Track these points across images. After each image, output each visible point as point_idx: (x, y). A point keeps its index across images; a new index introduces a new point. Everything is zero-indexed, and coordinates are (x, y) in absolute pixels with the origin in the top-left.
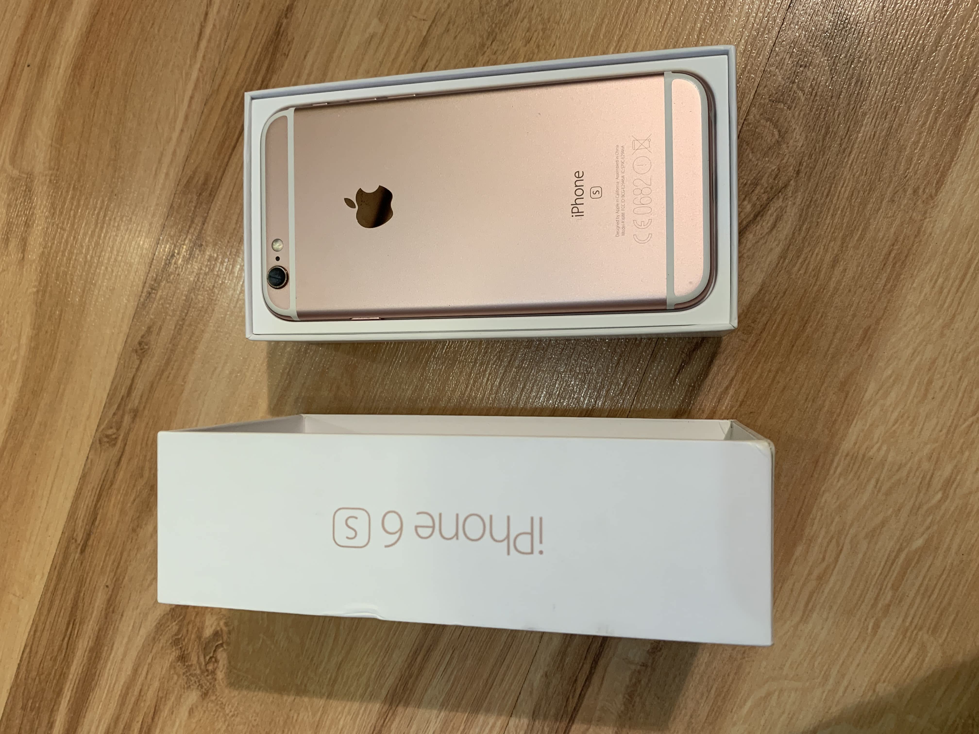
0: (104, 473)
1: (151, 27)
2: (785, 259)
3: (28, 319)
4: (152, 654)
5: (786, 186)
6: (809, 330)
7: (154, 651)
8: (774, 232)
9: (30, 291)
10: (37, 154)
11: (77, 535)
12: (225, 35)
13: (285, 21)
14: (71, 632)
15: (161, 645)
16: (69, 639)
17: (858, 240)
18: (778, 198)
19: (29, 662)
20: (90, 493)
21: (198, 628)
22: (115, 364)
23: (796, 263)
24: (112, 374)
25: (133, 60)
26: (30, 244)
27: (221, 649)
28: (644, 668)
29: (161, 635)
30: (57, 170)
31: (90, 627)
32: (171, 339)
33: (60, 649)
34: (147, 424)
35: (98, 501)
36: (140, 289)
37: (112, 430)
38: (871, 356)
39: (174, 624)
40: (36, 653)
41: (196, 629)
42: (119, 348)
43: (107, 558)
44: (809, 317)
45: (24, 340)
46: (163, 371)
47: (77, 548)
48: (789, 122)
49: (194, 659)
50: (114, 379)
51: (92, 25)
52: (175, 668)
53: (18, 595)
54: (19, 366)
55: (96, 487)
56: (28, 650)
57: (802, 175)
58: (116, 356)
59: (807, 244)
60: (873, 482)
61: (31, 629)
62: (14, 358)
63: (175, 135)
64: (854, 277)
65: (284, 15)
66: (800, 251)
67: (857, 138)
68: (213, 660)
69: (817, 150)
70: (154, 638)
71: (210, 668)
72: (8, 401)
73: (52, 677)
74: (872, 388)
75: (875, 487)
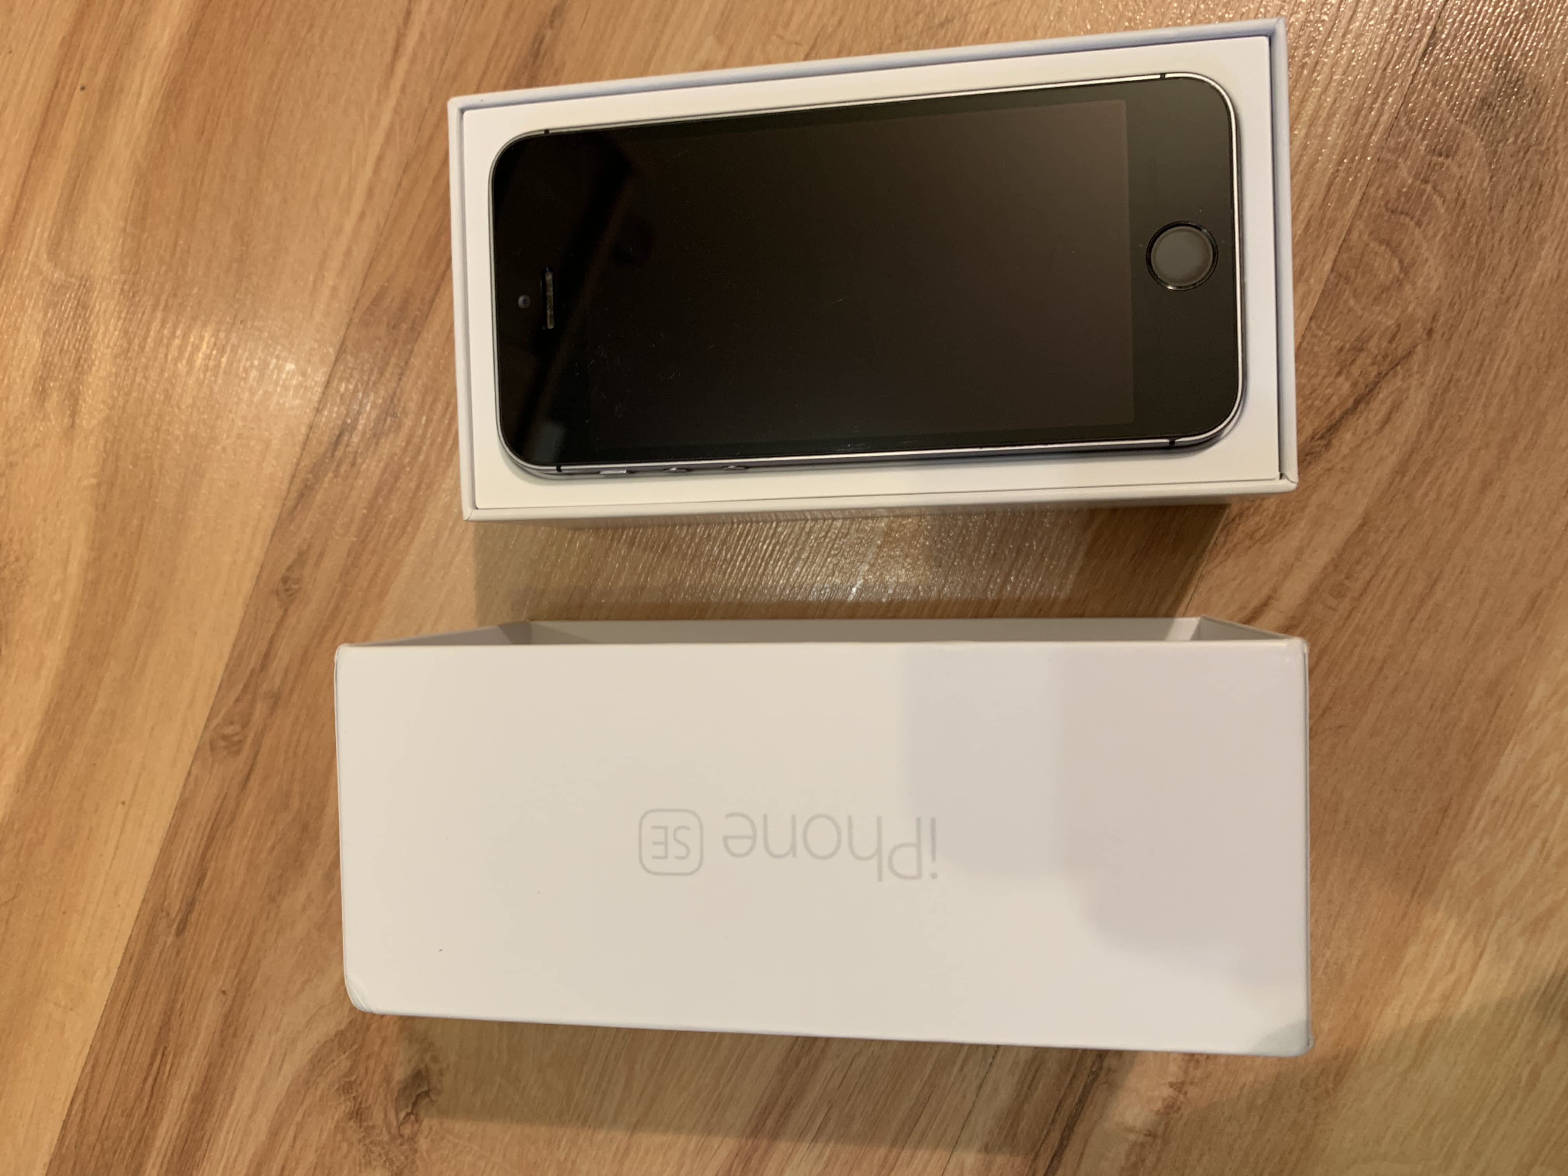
0: (219, 801)
1: (309, 31)
2: (1403, 476)
3: (82, 532)
4: (304, 1107)
5: (1409, 354)
6: (1439, 594)
7: (307, 1102)
8: (1387, 430)
9: (85, 483)
10: (98, 244)
11: (170, 904)
12: (442, 52)
13: (549, 34)
14: (159, 1067)
15: (319, 1093)
16: (155, 1080)
17: (1525, 448)
18: (1395, 374)
19: (82, 1119)
20: (192, 835)
21: (386, 1067)
22: (239, 614)
23: (1422, 483)
24: (234, 632)
25: (274, 87)
26: (85, 401)
27: (426, 1100)
28: (1150, 1139)
29: (321, 1074)
30: (135, 273)
31: (193, 1060)
32: (341, 575)
33: (138, 1098)
34: (297, 718)
35: (207, 847)
36: (285, 486)
37: (232, 727)
38: (1540, 640)
39: (343, 1057)
40: (97, 1101)
41: (382, 1066)
42: (247, 586)
43: (225, 945)
44: (1441, 572)
45: (74, 568)
46: (326, 629)
47: (170, 926)
48: (1417, 248)
49: (378, 1116)
50: (238, 638)
51: (199, 23)
52: (344, 1132)
53: (63, 1004)
54: (65, 612)
55: (203, 823)
56: (81, 1097)
57: (1436, 336)
58: (241, 600)
59: (1440, 451)
60: (1537, 844)
61: (86, 1063)
62: (57, 598)
63: (349, 224)
64: (1517, 511)
65: (547, 22)
66: (1428, 463)
67: (1529, 280)
68: (412, 1117)
69: (1463, 296)
70: (307, 1082)
71: (407, 1131)
72: (44, 673)
73: (124, 1142)
74: (1541, 690)
75: (1541, 852)
